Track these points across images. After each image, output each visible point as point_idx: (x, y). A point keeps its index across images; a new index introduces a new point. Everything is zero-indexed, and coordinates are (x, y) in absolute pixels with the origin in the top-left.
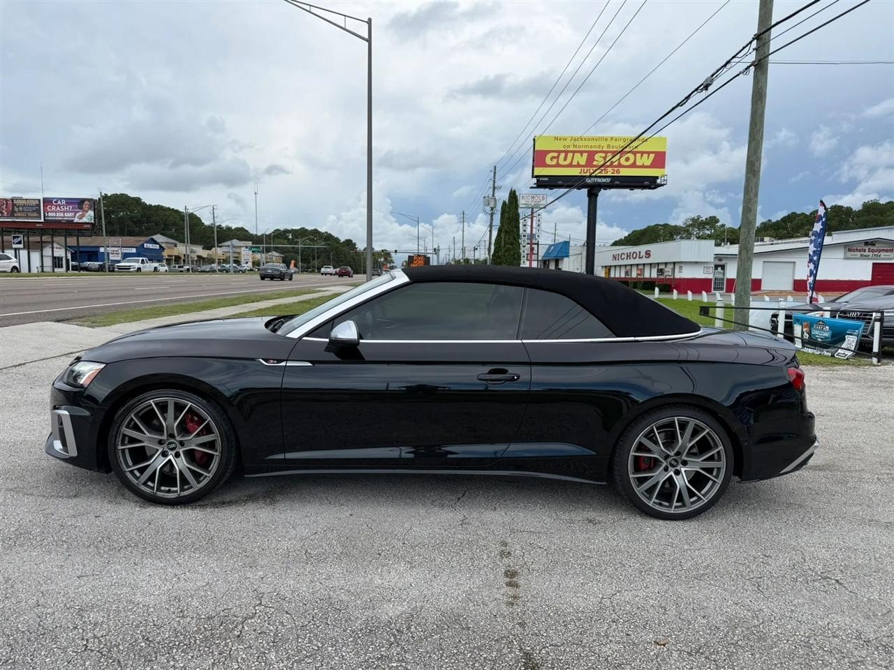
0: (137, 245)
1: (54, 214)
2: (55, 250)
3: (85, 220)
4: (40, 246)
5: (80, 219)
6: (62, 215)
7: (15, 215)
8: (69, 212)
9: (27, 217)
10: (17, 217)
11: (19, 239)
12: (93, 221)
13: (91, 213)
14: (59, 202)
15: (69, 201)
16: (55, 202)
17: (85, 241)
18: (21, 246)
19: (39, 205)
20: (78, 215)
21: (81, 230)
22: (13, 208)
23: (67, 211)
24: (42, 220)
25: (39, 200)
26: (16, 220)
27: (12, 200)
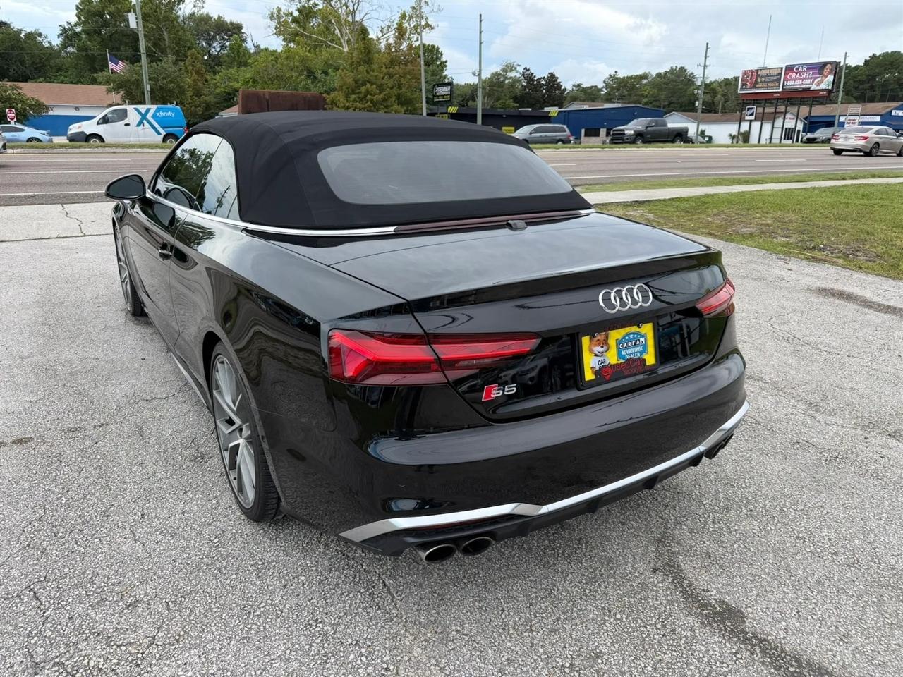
0: (883, 112)
1: (792, 83)
2: (786, 121)
3: (823, 86)
4: (773, 118)
5: (818, 85)
6: (800, 82)
7: (757, 86)
8: (808, 78)
9: (767, 87)
10: (759, 88)
11: (752, 111)
12: (830, 87)
13: (831, 78)
14: (800, 69)
15: (811, 67)
16: (797, 69)
17: (819, 111)
18: (753, 118)
19: (780, 74)
20: (817, 80)
21: (816, 97)
22: (756, 79)
23: (806, 78)
24: (780, 90)
25: (782, 68)
26: (757, 91)
27: (757, 71)
